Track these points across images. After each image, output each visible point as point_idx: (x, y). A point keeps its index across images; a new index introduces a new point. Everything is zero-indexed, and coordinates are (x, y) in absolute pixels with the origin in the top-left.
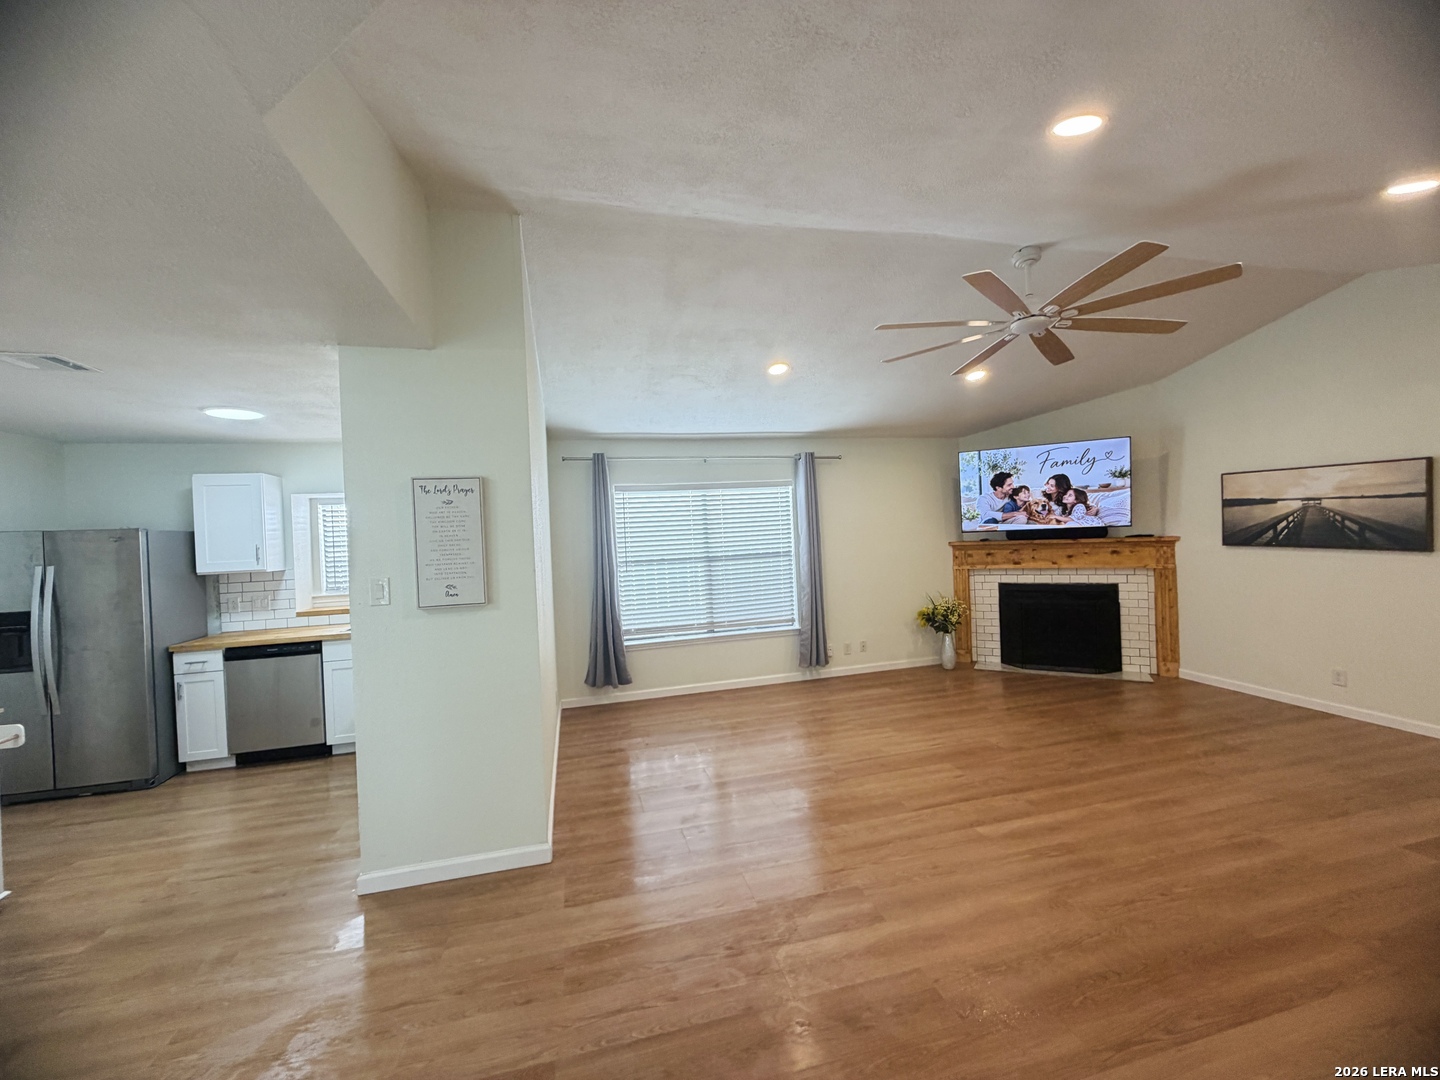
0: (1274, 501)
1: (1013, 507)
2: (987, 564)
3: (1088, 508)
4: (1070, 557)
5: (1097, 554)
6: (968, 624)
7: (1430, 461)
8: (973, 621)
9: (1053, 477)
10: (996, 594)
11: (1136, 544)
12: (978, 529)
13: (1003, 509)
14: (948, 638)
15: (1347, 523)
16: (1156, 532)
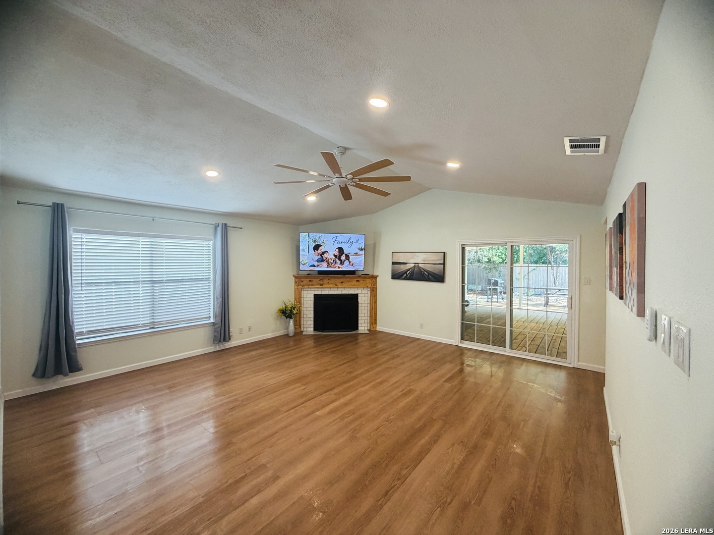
0: (406, 263)
1: (321, 260)
2: (310, 285)
3: (350, 262)
4: (342, 282)
5: (352, 281)
6: (300, 313)
7: (444, 253)
8: (302, 312)
9: (338, 248)
10: (313, 299)
11: (365, 278)
12: (307, 269)
13: (318, 261)
14: (291, 321)
15: (425, 272)
16: (371, 274)
